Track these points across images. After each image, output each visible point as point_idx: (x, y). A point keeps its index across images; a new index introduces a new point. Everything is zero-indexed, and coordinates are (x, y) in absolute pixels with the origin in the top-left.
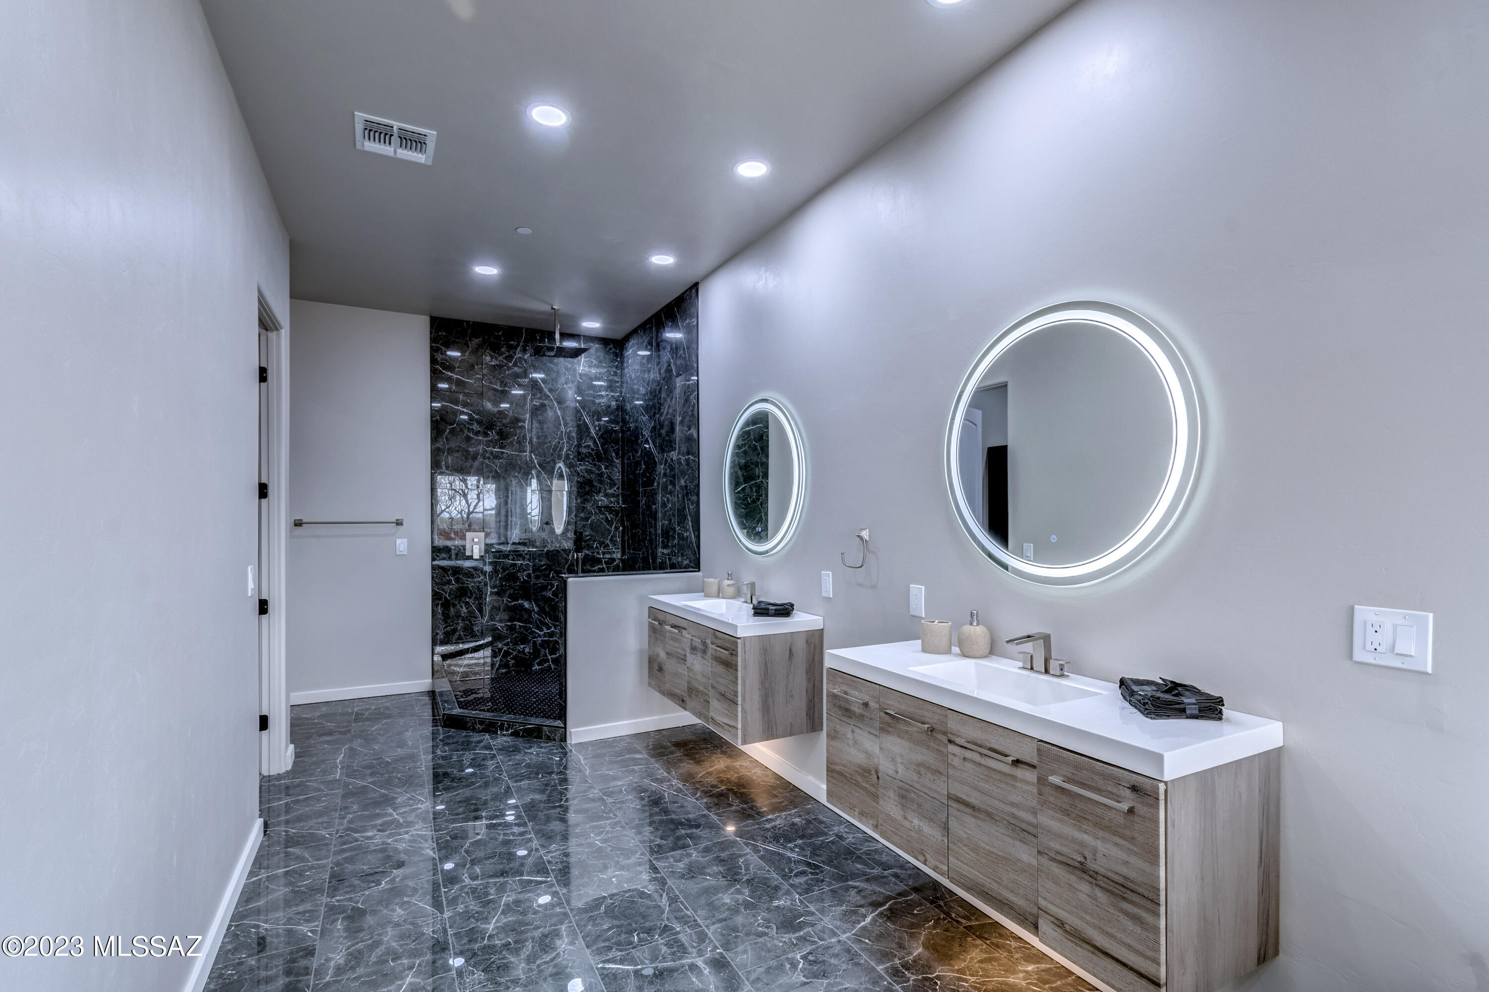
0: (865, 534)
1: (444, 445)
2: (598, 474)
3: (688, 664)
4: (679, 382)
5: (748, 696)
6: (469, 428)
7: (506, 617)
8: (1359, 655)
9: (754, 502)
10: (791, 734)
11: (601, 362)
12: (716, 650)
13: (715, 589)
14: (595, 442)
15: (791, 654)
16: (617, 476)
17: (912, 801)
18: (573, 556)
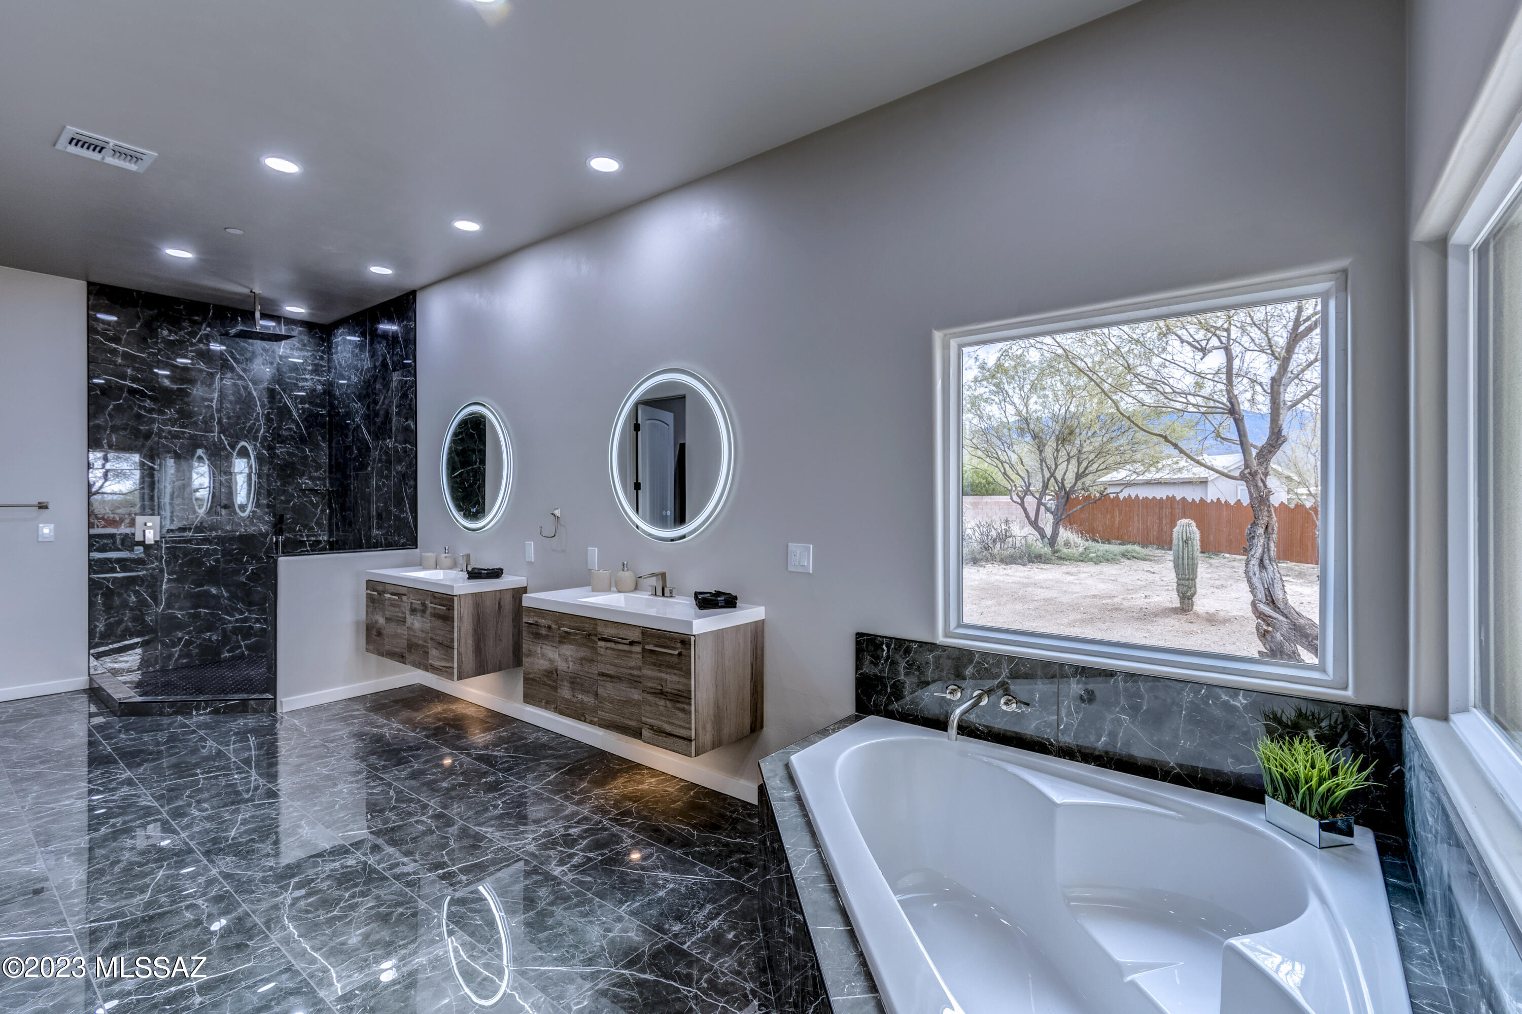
0: (557, 512)
1: (106, 421)
2: (302, 458)
3: (408, 624)
4: (396, 377)
5: (463, 641)
6: (139, 405)
7: (188, 604)
8: (791, 569)
9: (471, 486)
10: (500, 669)
11: (304, 345)
12: (435, 608)
13: (433, 562)
14: (298, 425)
15: (500, 606)
16: (324, 459)
17: (578, 683)
18: (272, 539)
